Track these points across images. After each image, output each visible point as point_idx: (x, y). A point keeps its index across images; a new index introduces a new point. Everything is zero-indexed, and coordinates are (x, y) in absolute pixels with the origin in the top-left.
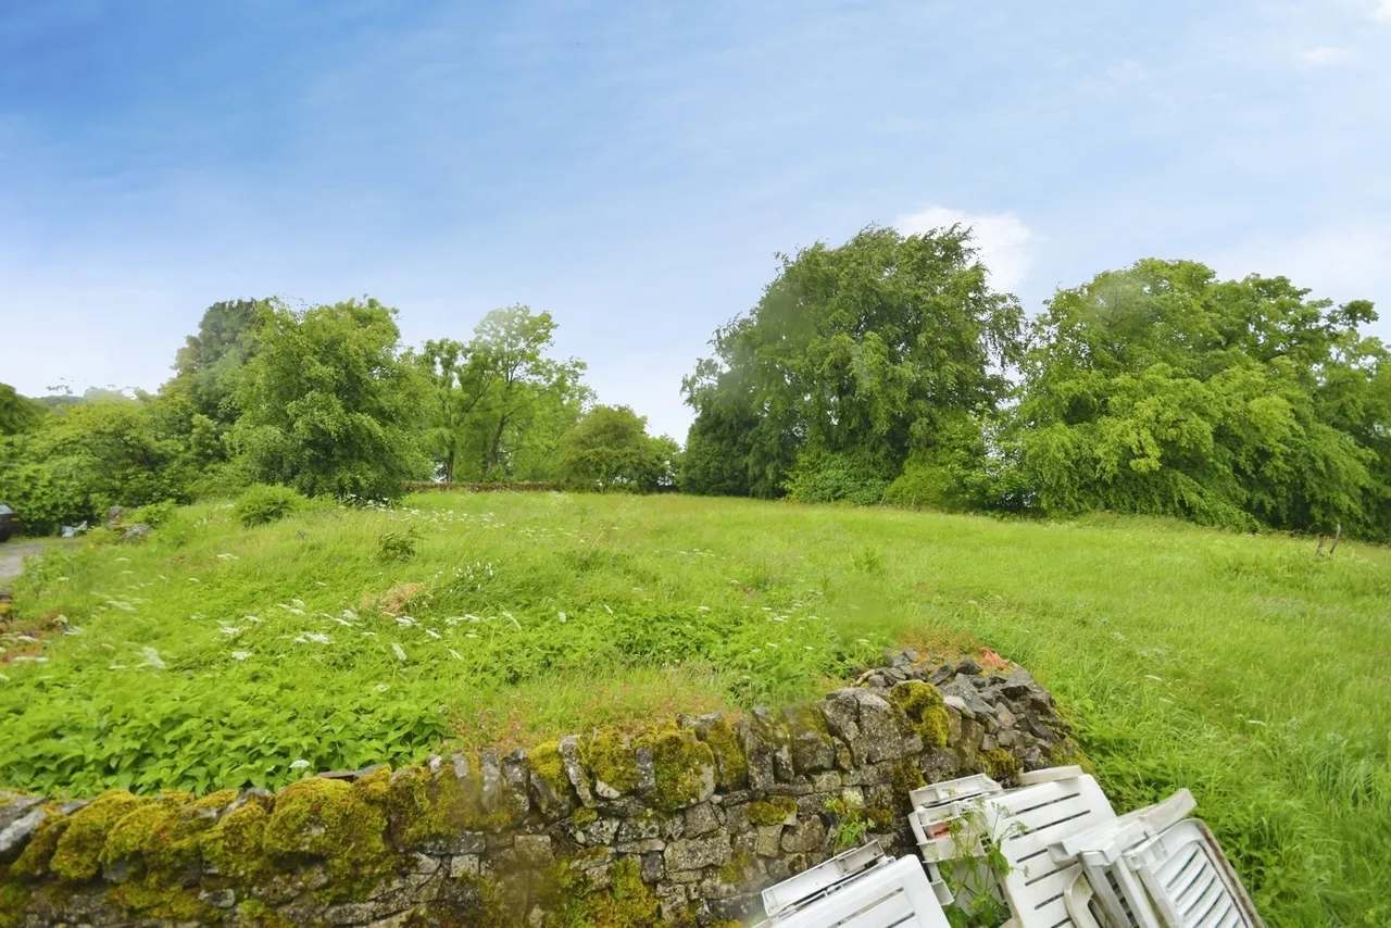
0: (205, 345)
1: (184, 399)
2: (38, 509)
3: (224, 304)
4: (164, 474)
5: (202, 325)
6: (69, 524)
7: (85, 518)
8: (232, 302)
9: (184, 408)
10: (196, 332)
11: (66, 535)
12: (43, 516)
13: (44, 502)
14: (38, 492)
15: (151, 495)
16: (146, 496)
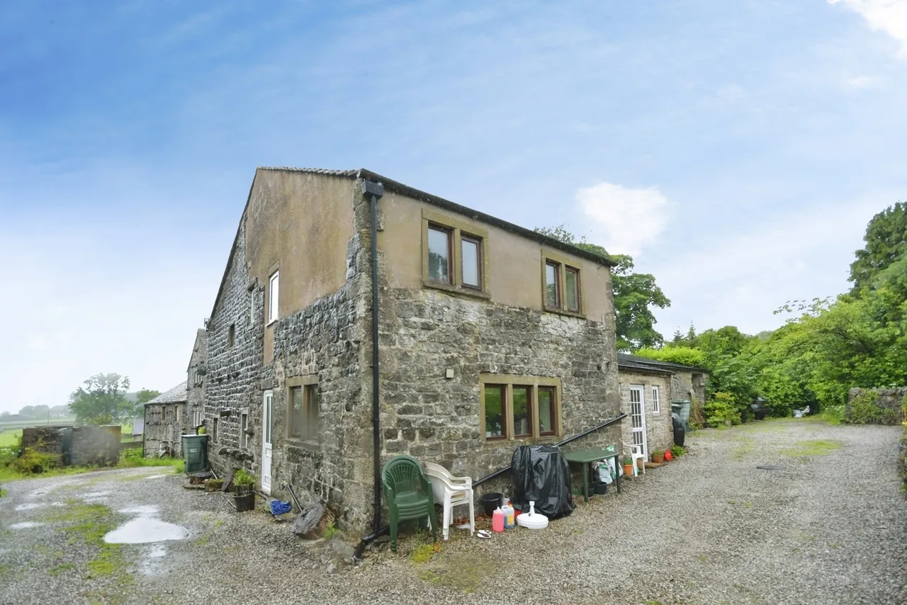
0: (875, 252)
1: (886, 291)
2: (776, 398)
3: (882, 214)
4: (887, 358)
5: (867, 238)
6: (797, 409)
7: (807, 404)
8: (889, 209)
9: (888, 299)
10: (863, 245)
11: (797, 416)
12: (780, 403)
13: (779, 393)
14: (773, 387)
15: (879, 378)
16: (874, 379)
